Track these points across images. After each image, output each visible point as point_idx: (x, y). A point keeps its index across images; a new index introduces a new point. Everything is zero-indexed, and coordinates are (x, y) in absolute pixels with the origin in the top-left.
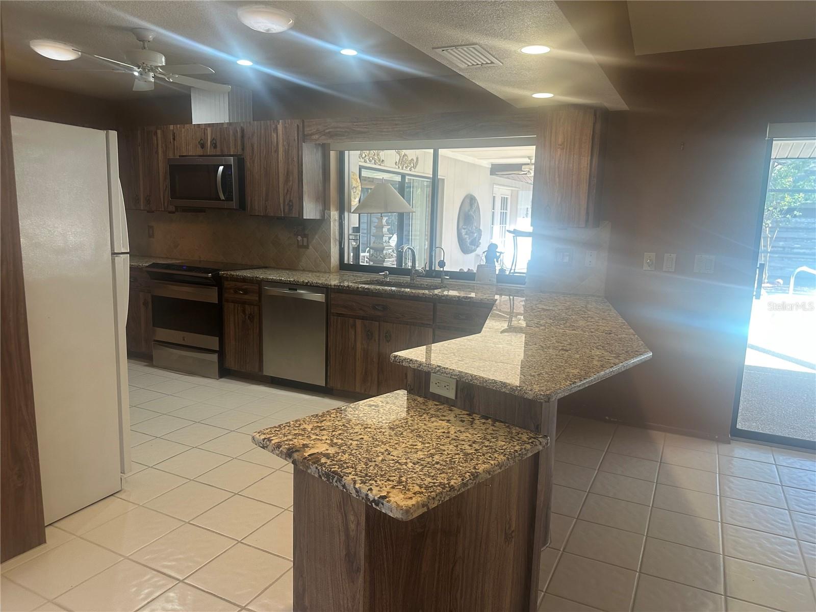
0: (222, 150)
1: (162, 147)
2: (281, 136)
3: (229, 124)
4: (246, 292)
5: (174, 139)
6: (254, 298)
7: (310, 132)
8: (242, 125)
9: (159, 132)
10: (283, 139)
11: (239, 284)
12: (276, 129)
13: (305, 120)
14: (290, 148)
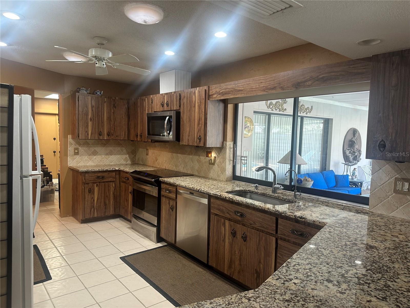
0: (171, 108)
1: (147, 107)
2: (197, 97)
3: (175, 92)
4: (170, 192)
5: (152, 103)
6: (173, 196)
7: (212, 93)
8: (180, 93)
9: (146, 99)
10: (198, 99)
11: (167, 186)
12: (195, 93)
13: (210, 86)
14: (201, 104)
